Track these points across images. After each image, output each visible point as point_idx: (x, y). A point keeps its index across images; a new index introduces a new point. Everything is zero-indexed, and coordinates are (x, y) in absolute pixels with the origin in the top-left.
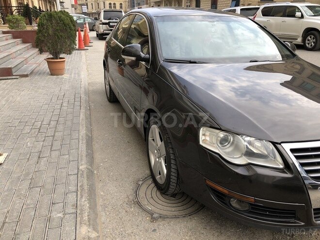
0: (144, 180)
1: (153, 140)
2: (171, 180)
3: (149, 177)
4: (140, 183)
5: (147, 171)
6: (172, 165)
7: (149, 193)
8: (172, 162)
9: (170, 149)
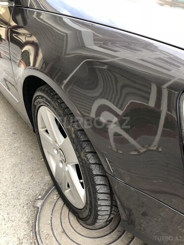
0: (44, 197)
1: (47, 131)
2: (99, 213)
3: (50, 188)
4: (39, 204)
5: (46, 177)
6: (98, 187)
7: (56, 222)
8: (98, 182)
9: (89, 156)
